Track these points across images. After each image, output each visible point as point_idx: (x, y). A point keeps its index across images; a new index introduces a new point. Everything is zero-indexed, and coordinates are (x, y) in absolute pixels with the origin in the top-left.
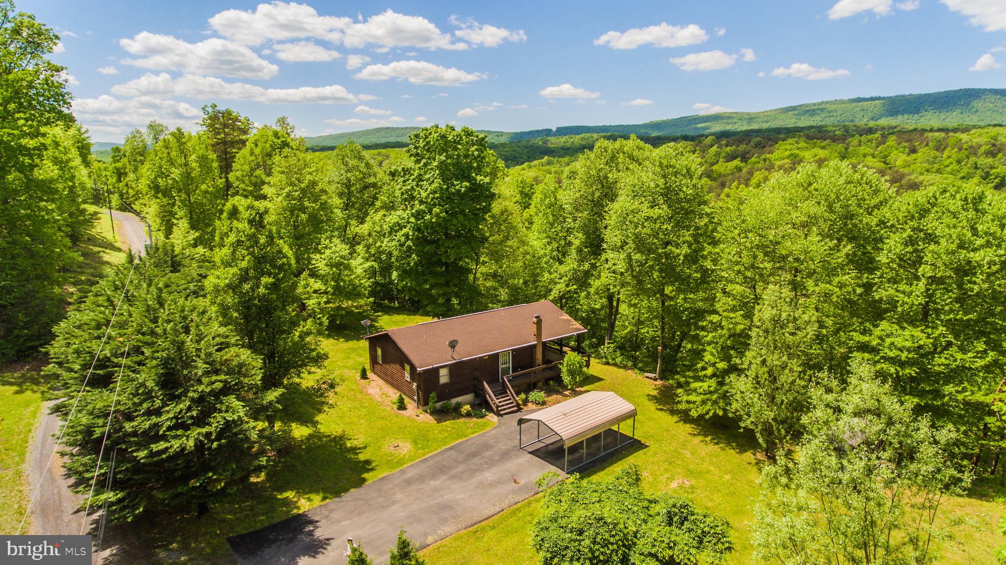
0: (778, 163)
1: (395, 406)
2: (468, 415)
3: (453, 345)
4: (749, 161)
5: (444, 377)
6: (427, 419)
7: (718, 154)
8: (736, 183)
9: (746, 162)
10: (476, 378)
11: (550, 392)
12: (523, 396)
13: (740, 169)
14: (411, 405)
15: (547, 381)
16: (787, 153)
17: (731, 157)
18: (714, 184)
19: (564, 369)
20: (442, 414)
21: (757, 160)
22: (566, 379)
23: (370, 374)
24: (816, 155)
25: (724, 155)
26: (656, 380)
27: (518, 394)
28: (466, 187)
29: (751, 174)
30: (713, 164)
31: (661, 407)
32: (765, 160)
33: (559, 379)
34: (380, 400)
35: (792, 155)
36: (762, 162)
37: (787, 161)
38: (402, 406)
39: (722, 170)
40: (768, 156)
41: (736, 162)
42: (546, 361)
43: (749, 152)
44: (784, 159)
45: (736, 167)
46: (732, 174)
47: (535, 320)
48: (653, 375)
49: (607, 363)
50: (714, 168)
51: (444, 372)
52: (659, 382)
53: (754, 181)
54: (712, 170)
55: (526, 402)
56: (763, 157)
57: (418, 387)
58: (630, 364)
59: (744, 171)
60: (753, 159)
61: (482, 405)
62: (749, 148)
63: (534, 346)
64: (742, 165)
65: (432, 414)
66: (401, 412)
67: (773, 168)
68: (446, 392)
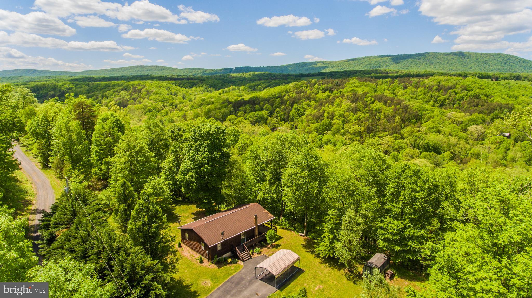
0: (347, 94)
1: (199, 261)
2: (231, 263)
3: (223, 234)
4: (333, 92)
5: (219, 248)
6: (213, 267)
7: (318, 89)
8: (327, 104)
9: (332, 93)
10: (232, 245)
11: (262, 247)
12: (252, 251)
13: (329, 97)
14: (205, 260)
15: (260, 242)
16: (351, 89)
17: (325, 90)
18: (317, 104)
19: (267, 237)
20: (220, 263)
21: (336, 92)
22: (269, 241)
23: (182, 244)
24: (363, 91)
25: (321, 89)
26: (304, 236)
27: (249, 250)
29: (334, 99)
30: (316, 94)
31: (307, 250)
32: (340, 92)
33: (265, 241)
34: (190, 258)
35: (352, 90)
37: (351, 93)
38: (202, 262)
39: (321, 97)
40: (342, 90)
41: (327, 93)
42: (260, 233)
43: (333, 88)
44: (349, 92)
45: (327, 95)
46: (326, 99)
47: (255, 217)
48: (303, 234)
49: (283, 228)
50: (317, 95)
51: (219, 245)
52: (305, 237)
53: (336, 103)
54: (316, 97)
55: (253, 253)
56: (339, 90)
57: (208, 253)
58: (293, 228)
59: (331, 97)
61: (235, 257)
62: (332, 86)
63: (255, 228)
64: (330, 94)
65: (215, 264)
66: (202, 264)
67: (344, 97)
68: (221, 253)
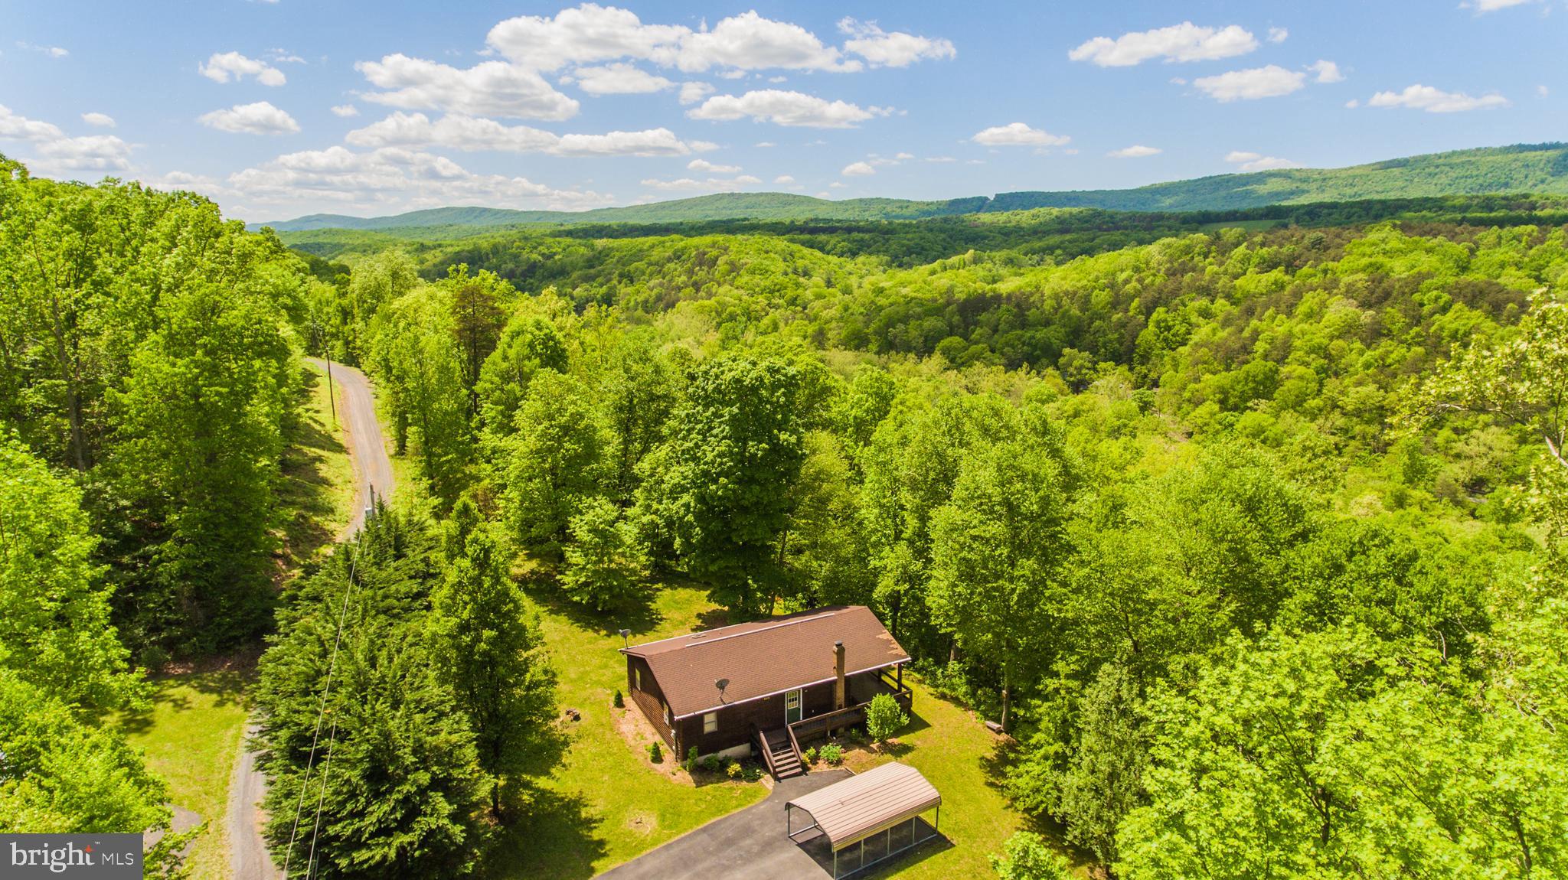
0: (1345, 279)
1: (650, 755)
2: (737, 777)
3: (722, 685)
4: (1298, 273)
5: (710, 727)
6: (685, 778)
7: (1246, 260)
8: (1271, 311)
9: (1293, 274)
10: (752, 725)
11: (849, 744)
12: (812, 751)
13: (1282, 287)
14: (669, 754)
15: (849, 727)
16: (1365, 261)
17: (1269, 265)
18: (1235, 311)
19: (871, 715)
20: (705, 773)
21: (1311, 271)
22: (873, 729)
23: (627, 699)
24: (1413, 267)
25: (1255, 260)
26: (999, 732)
27: (803, 750)
28: (764, 449)
29: (1298, 295)
30: (1236, 277)
31: (992, 780)
32: (1325, 272)
33: (862, 726)
34: (633, 743)
35: (1371, 265)
36: (1320, 275)
37: (1361, 276)
38: (657, 758)
39: (1251, 287)
40: (1331, 265)
41: (1277, 274)
43: (1299, 257)
44: (1357, 271)
45: (1275, 283)
46: (1269, 292)
47: (835, 648)
48: (996, 726)
49: (943, 696)
50: (1237, 282)
51: (708, 719)
52: (1003, 737)
53: (1302, 309)
54: (1234, 287)
55: (815, 760)
56: (1322, 266)
57: (677, 735)
58: (971, 702)
59: (1289, 288)
60: (1306, 270)
61: (754, 763)
62: (1298, 250)
64: (1287, 278)
65: (692, 772)
66: (656, 766)
67: (1337, 287)
68: (712, 743)
